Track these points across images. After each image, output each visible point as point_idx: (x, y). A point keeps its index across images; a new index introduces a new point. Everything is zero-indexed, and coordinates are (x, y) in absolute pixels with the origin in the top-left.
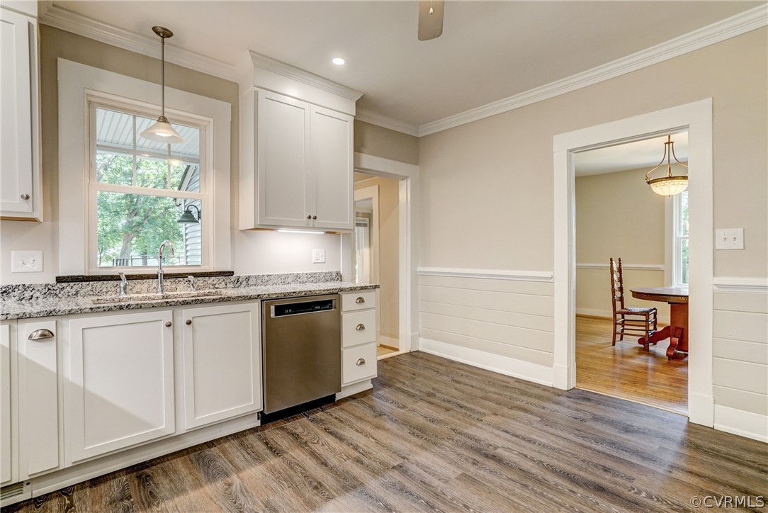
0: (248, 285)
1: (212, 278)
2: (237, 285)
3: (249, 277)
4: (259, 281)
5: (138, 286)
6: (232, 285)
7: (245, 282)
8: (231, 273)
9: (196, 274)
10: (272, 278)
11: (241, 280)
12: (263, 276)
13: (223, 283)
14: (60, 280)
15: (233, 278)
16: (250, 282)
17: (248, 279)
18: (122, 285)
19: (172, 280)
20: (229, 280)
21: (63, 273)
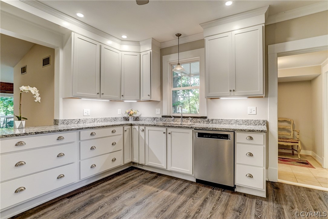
0: (212, 123)
1: (199, 119)
2: (208, 123)
3: (213, 119)
4: (217, 122)
5: (178, 120)
6: (206, 122)
7: (211, 121)
8: (206, 118)
9: (192, 117)
10: (223, 120)
11: (209, 120)
12: (219, 119)
13: (203, 121)
14: (163, 116)
15: (206, 120)
16: (213, 122)
17: (212, 120)
18: (172, 119)
19: (187, 119)
20: (205, 120)
21: (164, 115)
